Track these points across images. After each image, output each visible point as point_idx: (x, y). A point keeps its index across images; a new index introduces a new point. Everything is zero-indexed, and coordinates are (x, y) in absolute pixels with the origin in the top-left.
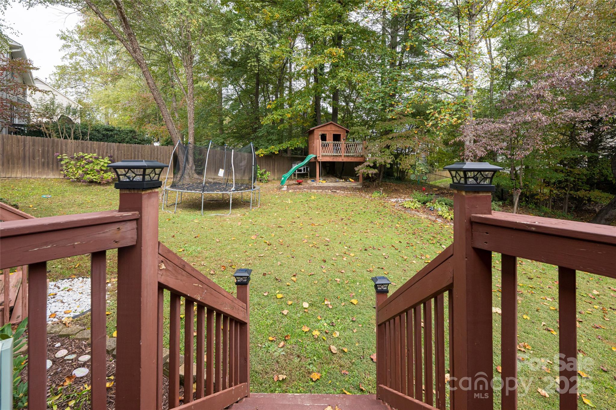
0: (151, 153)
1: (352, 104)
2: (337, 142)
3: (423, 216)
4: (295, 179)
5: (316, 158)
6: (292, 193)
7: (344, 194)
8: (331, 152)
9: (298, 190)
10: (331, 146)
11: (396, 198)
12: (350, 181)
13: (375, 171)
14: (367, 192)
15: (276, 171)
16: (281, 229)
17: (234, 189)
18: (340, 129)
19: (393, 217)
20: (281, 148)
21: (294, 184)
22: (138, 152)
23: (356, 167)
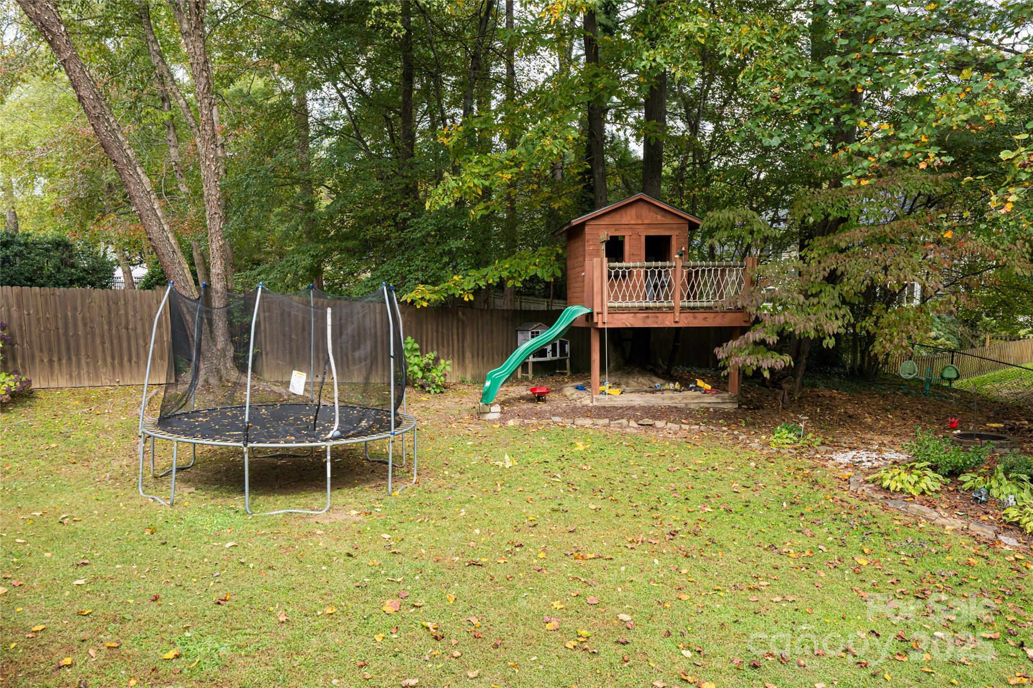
0: (109, 312)
1: (708, 127)
2: (660, 264)
3: (952, 523)
4: (527, 379)
5: (589, 317)
6: (516, 429)
7: (680, 434)
8: (638, 298)
9: (534, 421)
10: (638, 275)
11: (851, 449)
12: (697, 388)
13: (782, 361)
14: (754, 424)
15: (468, 355)
16: (477, 570)
17: (338, 433)
18: (668, 220)
19: (843, 524)
20: (482, 283)
21: (522, 398)
22: (75, 309)
23: (720, 345)
